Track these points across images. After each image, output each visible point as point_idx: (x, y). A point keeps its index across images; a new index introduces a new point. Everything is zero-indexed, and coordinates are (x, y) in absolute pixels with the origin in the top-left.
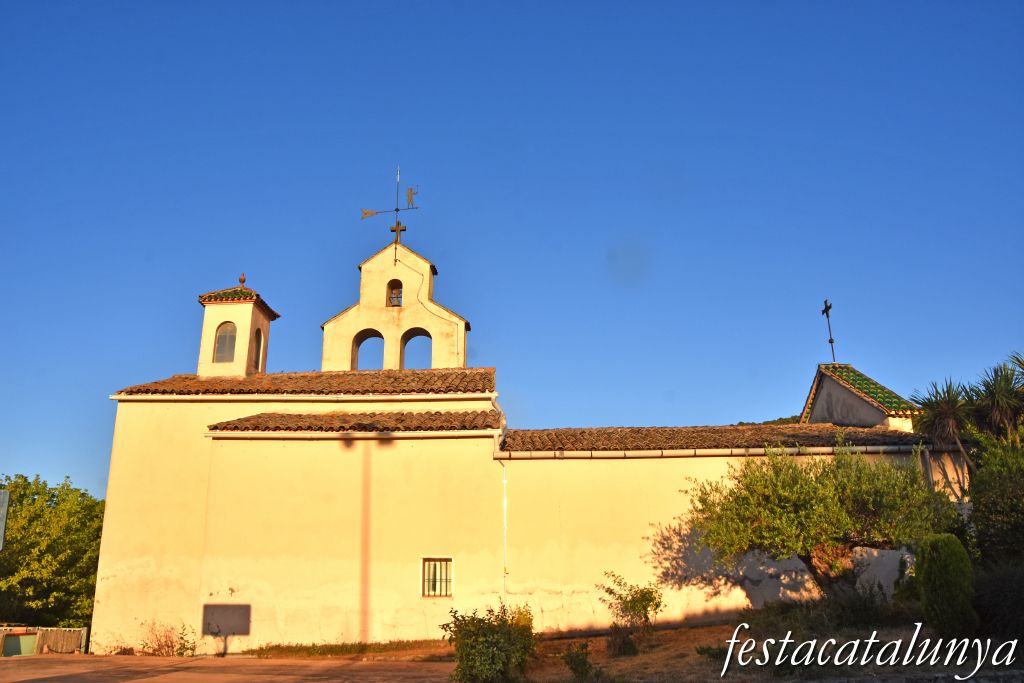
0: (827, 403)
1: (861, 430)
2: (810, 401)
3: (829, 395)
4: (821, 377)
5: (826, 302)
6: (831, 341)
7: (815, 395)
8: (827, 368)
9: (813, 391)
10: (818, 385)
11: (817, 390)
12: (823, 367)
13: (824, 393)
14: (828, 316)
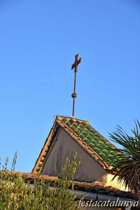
0: (58, 156)
1: (80, 183)
2: (44, 153)
3: (61, 148)
4: (57, 129)
5: (77, 56)
6: (74, 96)
7: (49, 147)
8: (64, 120)
9: (48, 143)
10: (53, 137)
11: (51, 142)
12: (61, 119)
13: (57, 145)
14: (75, 71)
